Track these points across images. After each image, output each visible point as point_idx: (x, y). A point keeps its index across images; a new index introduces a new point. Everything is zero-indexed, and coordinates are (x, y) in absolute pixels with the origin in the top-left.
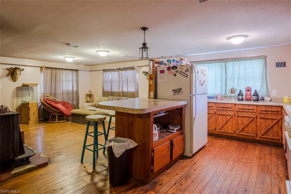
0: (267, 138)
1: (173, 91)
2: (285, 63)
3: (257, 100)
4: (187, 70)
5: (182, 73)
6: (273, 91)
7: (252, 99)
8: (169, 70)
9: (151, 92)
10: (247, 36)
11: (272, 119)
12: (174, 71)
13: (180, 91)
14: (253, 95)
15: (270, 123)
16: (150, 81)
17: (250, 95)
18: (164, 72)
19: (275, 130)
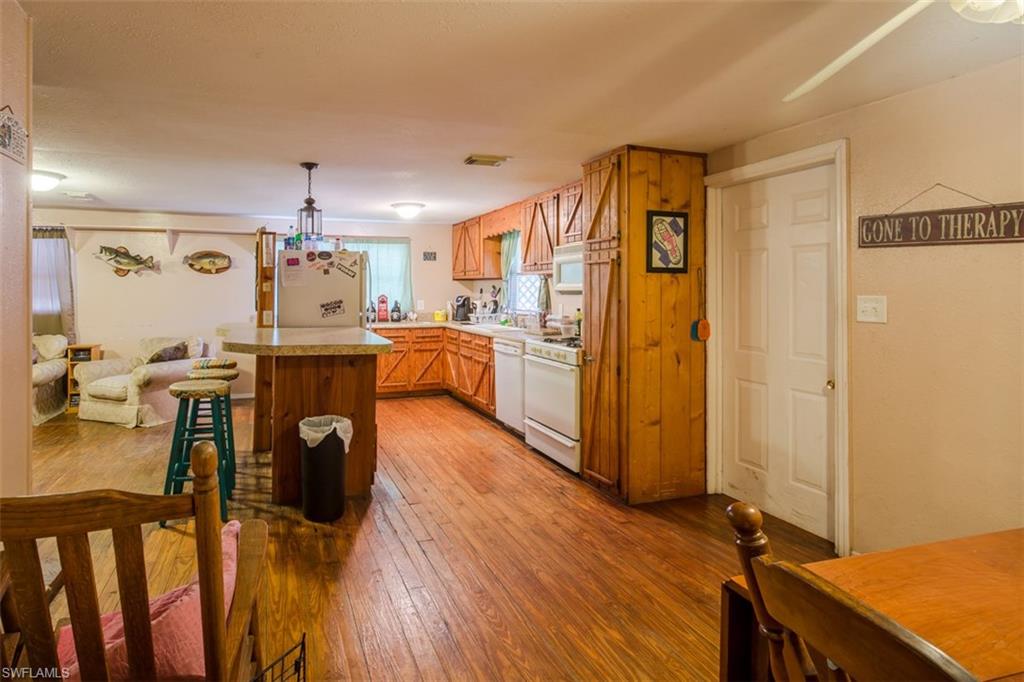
0: (424, 385)
1: (323, 306)
2: (435, 254)
3: (398, 320)
4: (355, 262)
5: (343, 268)
6: (419, 302)
7: (390, 318)
8: (313, 260)
9: (265, 312)
10: (423, 206)
11: (431, 351)
12: (325, 263)
13: (339, 307)
14: (393, 311)
15: (429, 357)
16: (264, 284)
17: (386, 310)
18: (298, 264)
19: (435, 369)
